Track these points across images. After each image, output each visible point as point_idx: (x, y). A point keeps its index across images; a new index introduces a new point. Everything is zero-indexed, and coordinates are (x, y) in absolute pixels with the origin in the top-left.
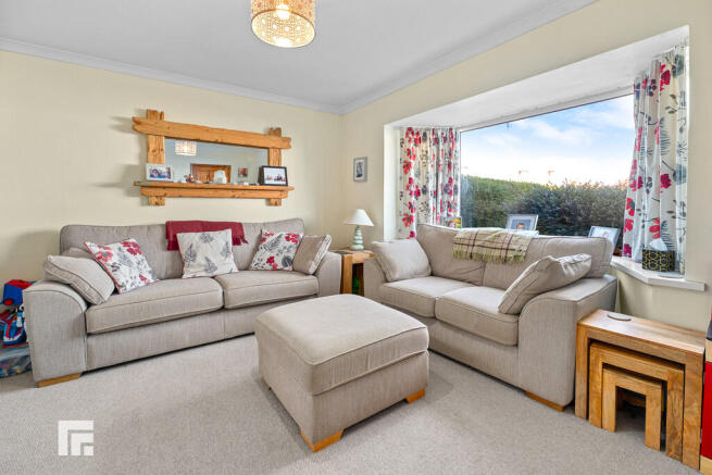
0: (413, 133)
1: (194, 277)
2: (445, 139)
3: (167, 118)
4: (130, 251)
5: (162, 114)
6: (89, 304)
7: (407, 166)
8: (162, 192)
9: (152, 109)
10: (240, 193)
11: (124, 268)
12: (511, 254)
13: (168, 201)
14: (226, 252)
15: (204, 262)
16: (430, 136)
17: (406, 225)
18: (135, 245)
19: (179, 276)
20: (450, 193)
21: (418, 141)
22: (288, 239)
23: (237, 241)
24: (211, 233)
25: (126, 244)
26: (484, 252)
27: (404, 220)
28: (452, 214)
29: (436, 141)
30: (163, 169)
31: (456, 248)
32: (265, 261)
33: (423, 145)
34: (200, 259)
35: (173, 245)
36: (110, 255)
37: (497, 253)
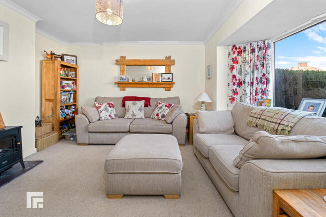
0: (236, 48)
1: (128, 118)
2: (260, 49)
3: (127, 58)
4: (110, 106)
5: (125, 57)
6: (90, 122)
7: (232, 68)
8: (124, 85)
9: (122, 55)
10: (152, 85)
11: (104, 112)
12: (281, 127)
13: (127, 89)
14: (140, 109)
15: (132, 113)
16: (248, 48)
17: (231, 103)
18: (112, 104)
19: (123, 117)
20: (263, 83)
21: (239, 53)
22: (166, 106)
23: (146, 105)
24: (136, 102)
25: (109, 104)
26: (266, 123)
27: (230, 99)
28: (264, 97)
29: (253, 51)
30: (124, 77)
31: (250, 119)
32: (156, 115)
33: (243, 55)
34: (131, 112)
35: (124, 105)
36: (101, 107)
37: (272, 125)
